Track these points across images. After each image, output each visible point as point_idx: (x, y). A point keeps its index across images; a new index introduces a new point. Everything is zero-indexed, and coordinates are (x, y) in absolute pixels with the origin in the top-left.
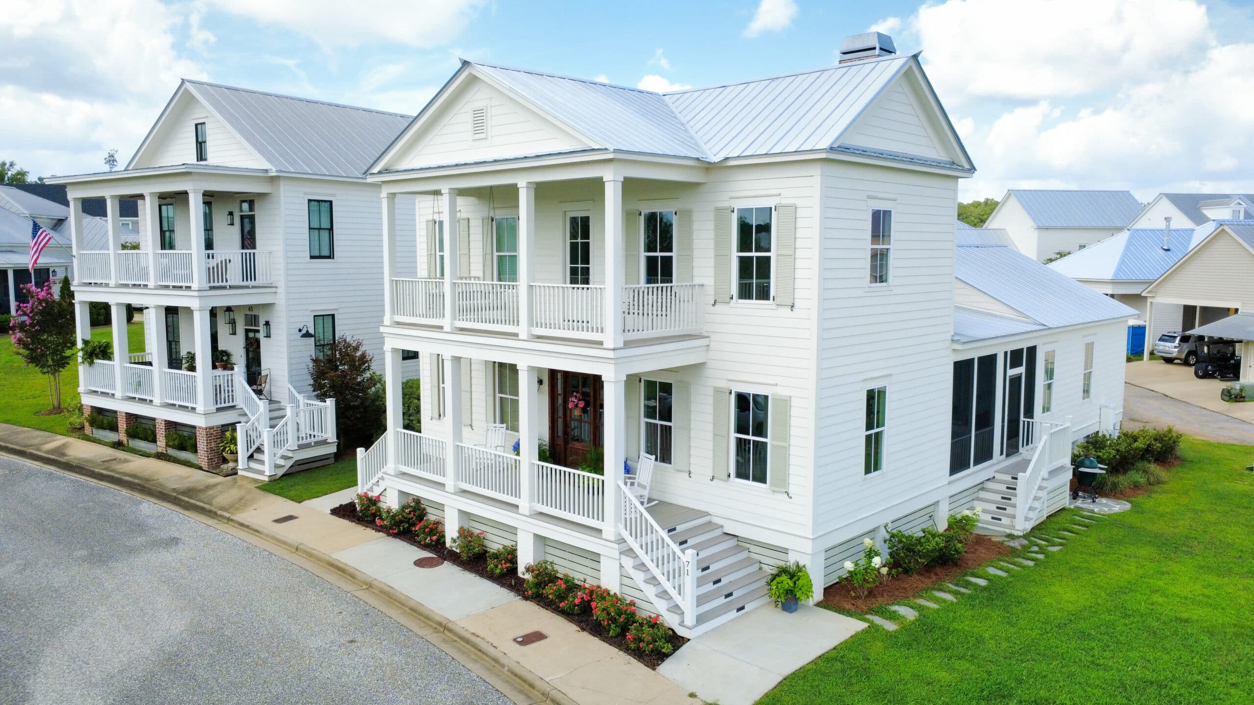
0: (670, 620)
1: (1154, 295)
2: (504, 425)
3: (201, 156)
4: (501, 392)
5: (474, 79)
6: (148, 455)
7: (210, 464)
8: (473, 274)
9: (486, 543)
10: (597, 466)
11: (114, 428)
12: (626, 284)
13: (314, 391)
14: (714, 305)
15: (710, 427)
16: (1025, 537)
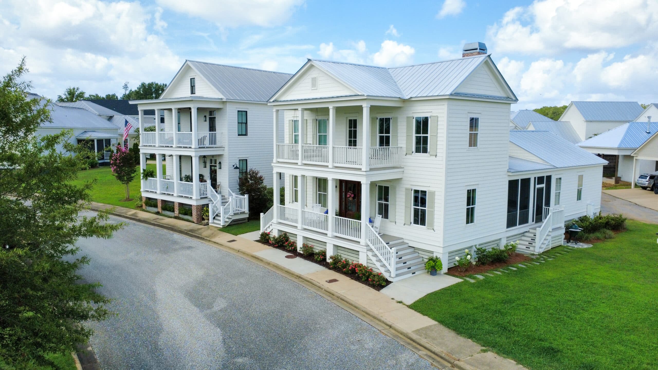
0: (386, 276)
1: (637, 155)
2: (320, 205)
3: (193, 92)
4: (319, 191)
5: (312, 66)
6: (171, 217)
7: (197, 220)
8: (308, 142)
9: (314, 250)
10: (359, 218)
11: (156, 206)
12: (371, 146)
13: (240, 191)
14: (406, 155)
15: (404, 204)
16: (539, 255)
